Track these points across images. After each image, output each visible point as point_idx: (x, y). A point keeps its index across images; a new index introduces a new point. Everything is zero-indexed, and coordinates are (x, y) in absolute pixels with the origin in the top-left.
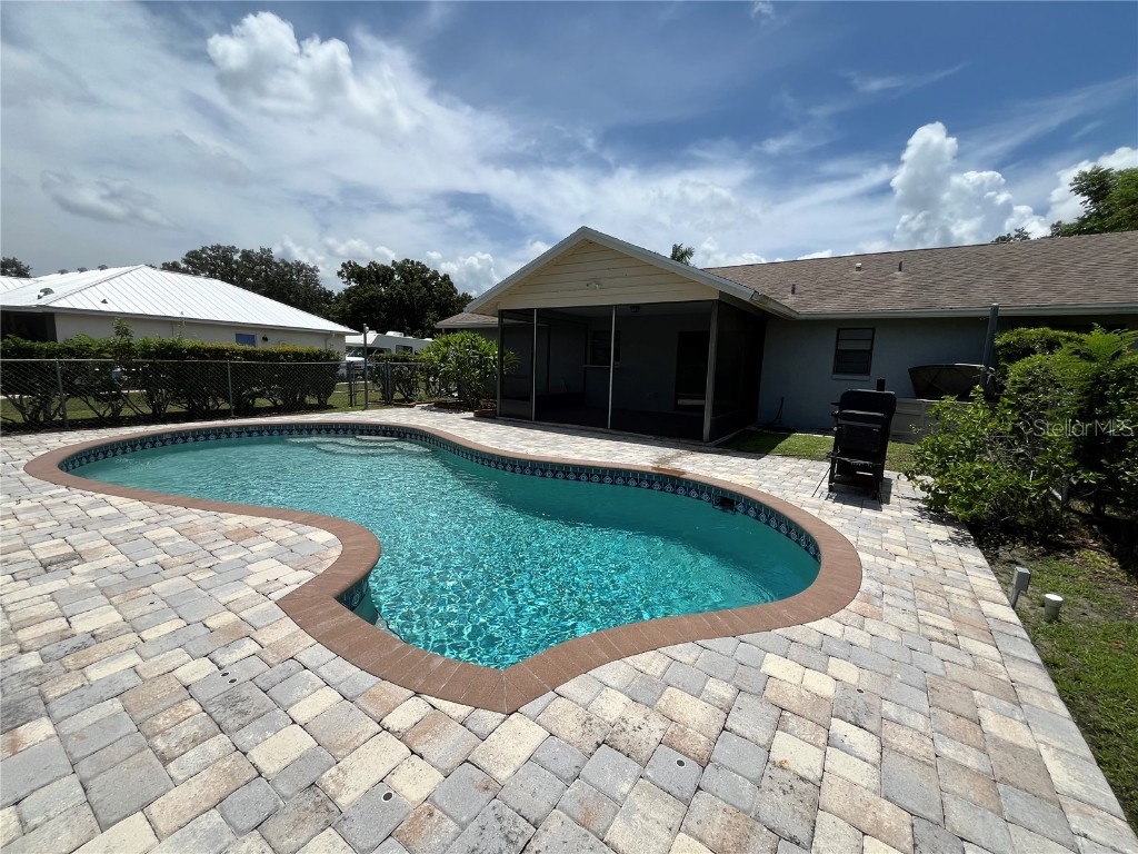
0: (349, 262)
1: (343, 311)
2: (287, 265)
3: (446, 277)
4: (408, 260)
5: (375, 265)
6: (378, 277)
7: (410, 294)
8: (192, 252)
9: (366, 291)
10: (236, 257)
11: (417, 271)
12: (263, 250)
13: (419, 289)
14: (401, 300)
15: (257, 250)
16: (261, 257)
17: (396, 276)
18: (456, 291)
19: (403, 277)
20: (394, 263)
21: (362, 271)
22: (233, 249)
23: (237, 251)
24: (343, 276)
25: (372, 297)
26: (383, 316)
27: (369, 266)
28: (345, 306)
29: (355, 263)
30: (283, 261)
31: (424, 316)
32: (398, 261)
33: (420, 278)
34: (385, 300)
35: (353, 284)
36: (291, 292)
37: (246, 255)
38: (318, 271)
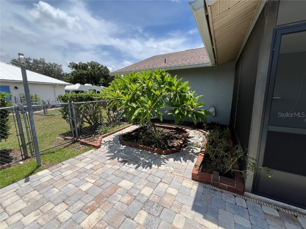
0: (72, 62)
1: (71, 79)
2: (51, 64)
3: (106, 67)
4: (93, 62)
5: (81, 63)
6: (82, 67)
7: (94, 73)
8: (14, 60)
9: (78, 72)
10: (32, 61)
11: (96, 65)
12: (41, 59)
13: (97, 71)
14: (91, 75)
15: (39, 59)
16: (41, 61)
17: (89, 67)
18: (109, 72)
19: (91, 67)
20: (88, 63)
21: (77, 65)
22: (30, 59)
23: (31, 59)
24: (70, 67)
25: (81, 74)
26: (85, 80)
27: (79, 64)
28: (71, 77)
29: (74, 63)
30: (49, 63)
31: (99, 80)
32: (89, 62)
33: (97, 67)
34: (85, 75)
35: (74, 70)
36: (52, 73)
37: (35, 61)
38: (62, 66)
